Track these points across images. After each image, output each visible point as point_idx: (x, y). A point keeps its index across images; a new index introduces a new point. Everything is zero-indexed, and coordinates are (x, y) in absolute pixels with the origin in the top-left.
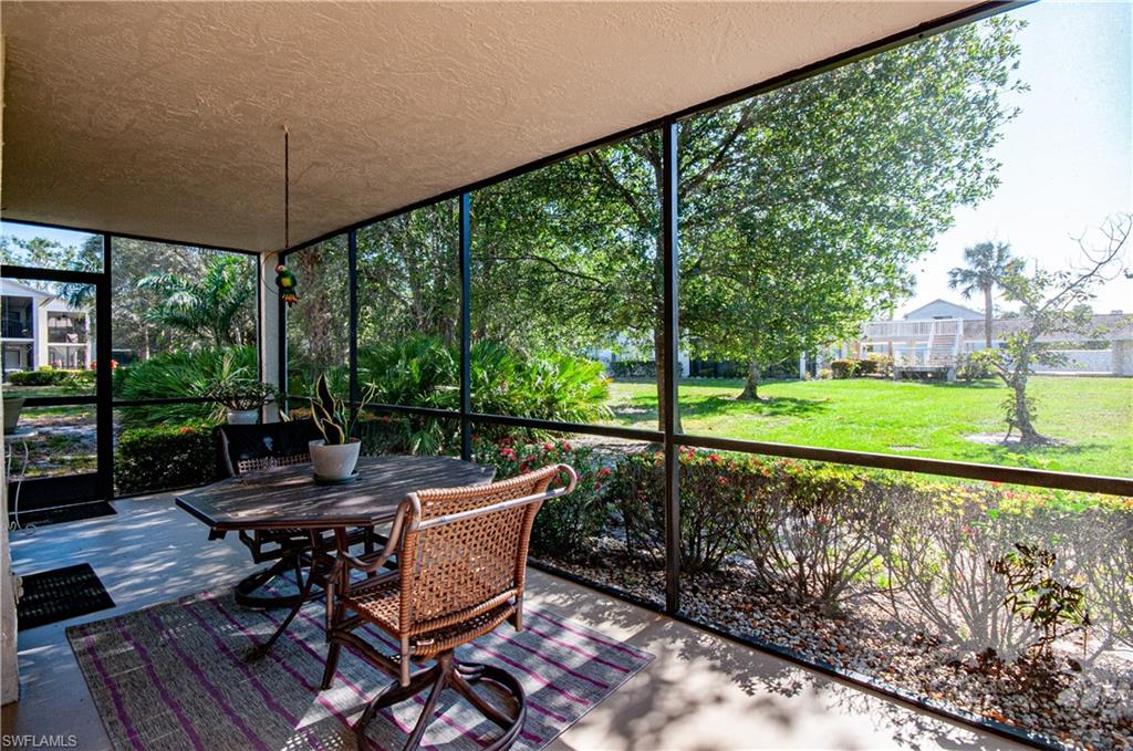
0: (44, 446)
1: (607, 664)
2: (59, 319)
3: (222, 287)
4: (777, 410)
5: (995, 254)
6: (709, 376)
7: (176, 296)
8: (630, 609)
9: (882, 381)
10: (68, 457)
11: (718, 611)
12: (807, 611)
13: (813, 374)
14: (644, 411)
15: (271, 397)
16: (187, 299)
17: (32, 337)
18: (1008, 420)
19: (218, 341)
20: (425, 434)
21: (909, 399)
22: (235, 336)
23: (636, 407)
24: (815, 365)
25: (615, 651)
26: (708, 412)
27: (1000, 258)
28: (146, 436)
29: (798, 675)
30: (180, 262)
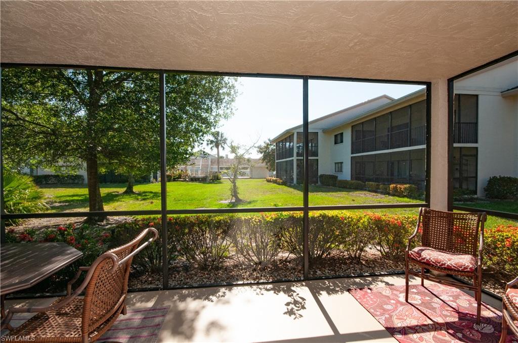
1: (152, 317)
5: (220, 135)
8: (145, 294)
9: (184, 182)
11: (179, 282)
12: (210, 271)
13: (156, 180)
18: (231, 195)
21: (197, 189)
23: (60, 202)
24: (157, 176)
25: (152, 311)
27: (222, 136)
29: (223, 290)
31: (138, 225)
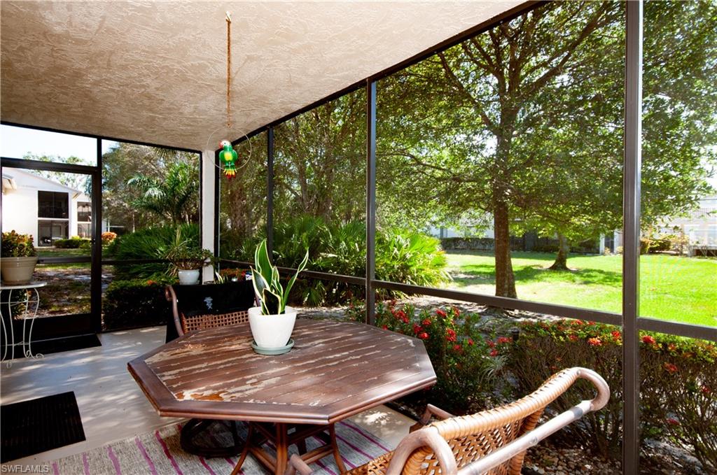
0: (66, 289)
2: (84, 206)
3: (177, 184)
4: (587, 279)
6: (518, 250)
7: (150, 190)
9: (678, 258)
10: (80, 297)
13: (612, 251)
14: (473, 277)
15: (208, 260)
16: (155, 192)
17: (68, 218)
19: (175, 221)
20: (312, 289)
22: (185, 217)
23: (465, 273)
24: (612, 242)
26: (527, 279)
28: (125, 286)
30: (153, 169)
31: (564, 335)
